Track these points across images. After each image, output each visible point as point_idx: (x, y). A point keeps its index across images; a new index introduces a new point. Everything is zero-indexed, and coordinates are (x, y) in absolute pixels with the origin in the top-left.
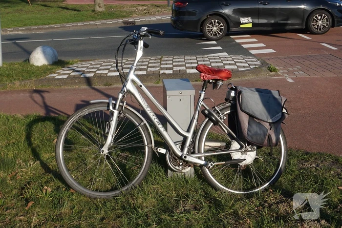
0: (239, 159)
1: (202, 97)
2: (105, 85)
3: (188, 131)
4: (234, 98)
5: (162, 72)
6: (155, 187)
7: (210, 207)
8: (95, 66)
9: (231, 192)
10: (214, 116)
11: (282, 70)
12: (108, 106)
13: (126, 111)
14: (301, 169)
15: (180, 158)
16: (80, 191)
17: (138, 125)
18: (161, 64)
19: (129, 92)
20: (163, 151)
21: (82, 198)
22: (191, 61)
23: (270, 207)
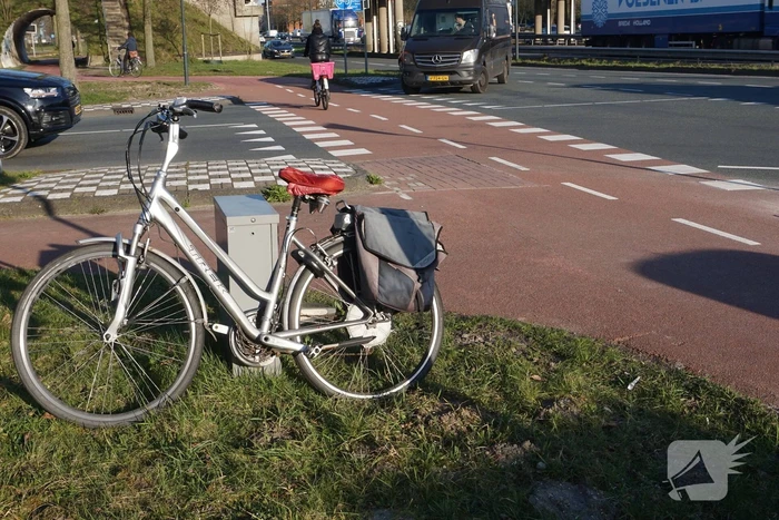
0: (361, 338)
1: (292, 228)
2: (92, 212)
3: (269, 289)
4: (351, 228)
5: (191, 187)
6: (211, 397)
7: (320, 430)
8: (71, 180)
9: (351, 398)
10: (315, 261)
11: (388, 180)
12: (116, 249)
13: (152, 257)
14: (461, 347)
15: (257, 341)
16: (66, 415)
17: (174, 282)
18: (188, 175)
19: (154, 220)
20: (223, 329)
21: (70, 428)
22: (239, 169)
23: (426, 423)
